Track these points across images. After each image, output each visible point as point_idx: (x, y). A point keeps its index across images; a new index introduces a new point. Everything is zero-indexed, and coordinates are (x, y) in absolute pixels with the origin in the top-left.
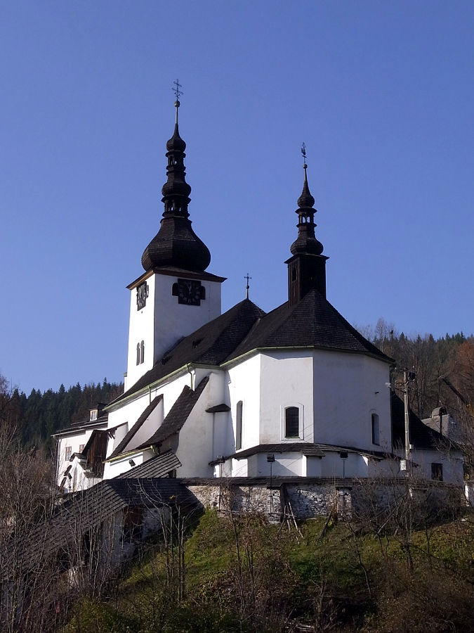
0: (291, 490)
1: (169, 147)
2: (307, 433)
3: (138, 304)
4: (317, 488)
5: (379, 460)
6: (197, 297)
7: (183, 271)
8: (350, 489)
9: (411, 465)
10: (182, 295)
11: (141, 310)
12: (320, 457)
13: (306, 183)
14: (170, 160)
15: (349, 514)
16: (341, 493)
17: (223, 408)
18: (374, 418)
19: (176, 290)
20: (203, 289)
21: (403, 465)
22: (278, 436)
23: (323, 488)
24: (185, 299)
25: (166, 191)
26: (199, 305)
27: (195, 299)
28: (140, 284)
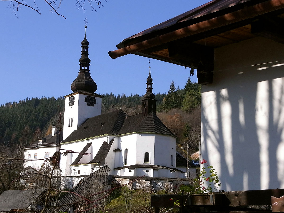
0: (153, 182)
1: (82, 44)
2: (152, 161)
3: (69, 103)
4: (161, 181)
5: (175, 171)
6: (93, 103)
7: (88, 93)
8: (172, 182)
9: (189, 174)
10: (88, 102)
11: (71, 107)
12: (158, 170)
13: (150, 73)
14: (83, 49)
15: (172, 190)
16: (170, 183)
17: (118, 150)
18: (172, 156)
19: (86, 100)
20: (95, 100)
21: (186, 174)
22: (142, 162)
23: (163, 181)
24: (89, 104)
25: (81, 61)
26: (94, 106)
27: (93, 104)
28: (71, 96)
